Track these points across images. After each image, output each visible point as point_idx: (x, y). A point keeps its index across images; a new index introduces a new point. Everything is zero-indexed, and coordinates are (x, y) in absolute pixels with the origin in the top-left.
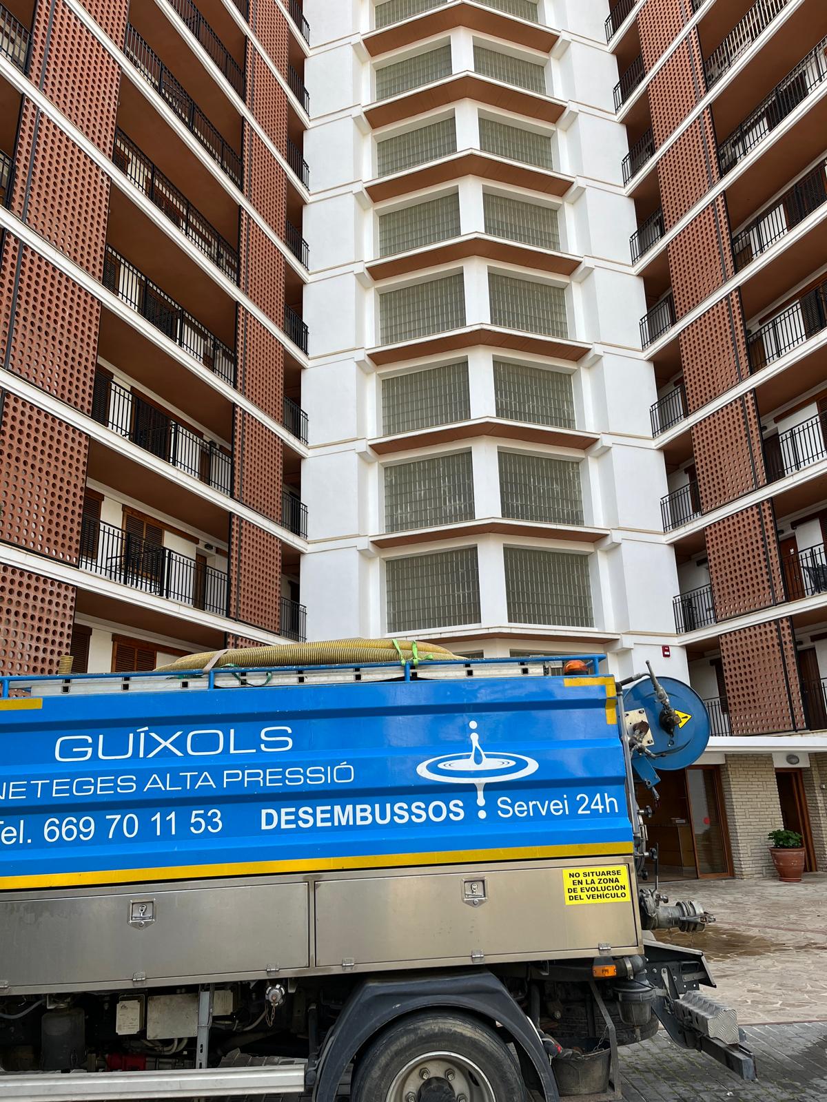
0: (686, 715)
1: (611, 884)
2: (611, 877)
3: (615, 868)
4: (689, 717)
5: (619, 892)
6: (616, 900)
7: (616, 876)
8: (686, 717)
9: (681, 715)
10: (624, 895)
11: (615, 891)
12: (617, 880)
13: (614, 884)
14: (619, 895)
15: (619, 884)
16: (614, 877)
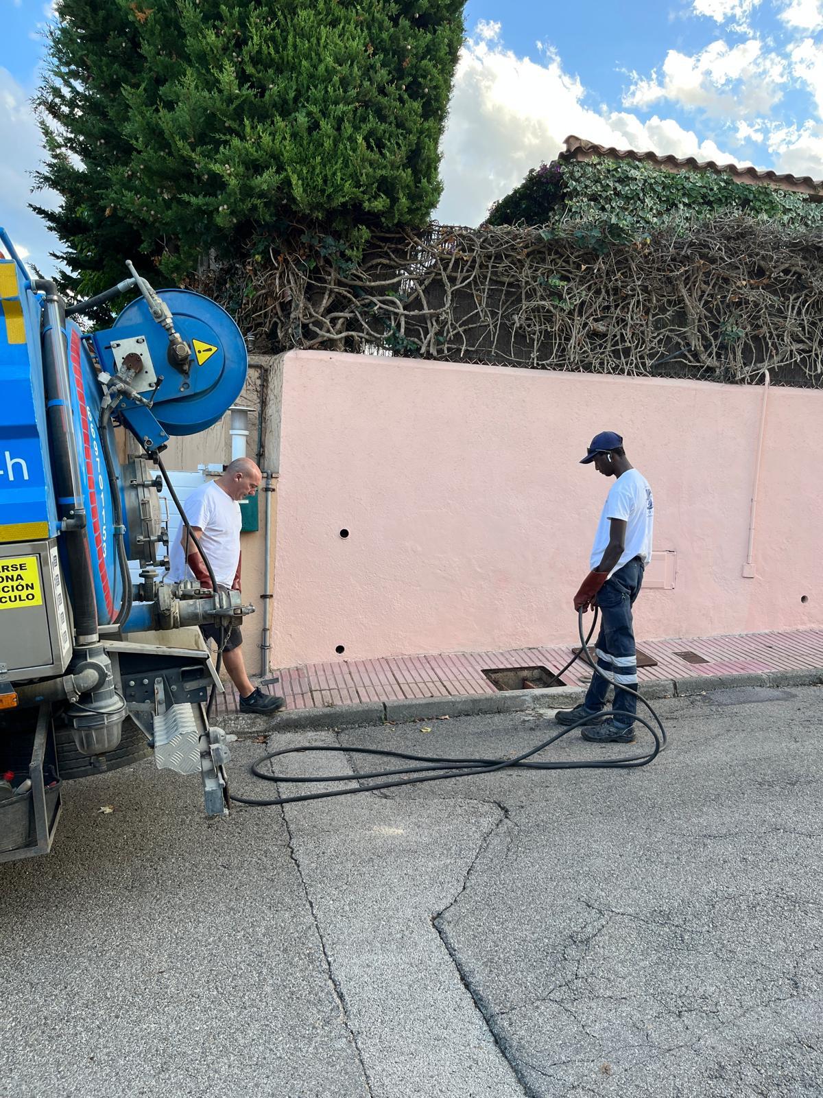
0: (208, 347)
1: (10, 583)
2: (10, 574)
3: (17, 561)
4: (214, 349)
5: (24, 594)
6: (18, 604)
7: (19, 572)
8: (210, 350)
9: (199, 345)
10: (31, 597)
11: (17, 593)
12: (20, 577)
13: (15, 584)
14: (24, 597)
15: (23, 583)
16: (15, 574)
